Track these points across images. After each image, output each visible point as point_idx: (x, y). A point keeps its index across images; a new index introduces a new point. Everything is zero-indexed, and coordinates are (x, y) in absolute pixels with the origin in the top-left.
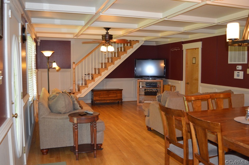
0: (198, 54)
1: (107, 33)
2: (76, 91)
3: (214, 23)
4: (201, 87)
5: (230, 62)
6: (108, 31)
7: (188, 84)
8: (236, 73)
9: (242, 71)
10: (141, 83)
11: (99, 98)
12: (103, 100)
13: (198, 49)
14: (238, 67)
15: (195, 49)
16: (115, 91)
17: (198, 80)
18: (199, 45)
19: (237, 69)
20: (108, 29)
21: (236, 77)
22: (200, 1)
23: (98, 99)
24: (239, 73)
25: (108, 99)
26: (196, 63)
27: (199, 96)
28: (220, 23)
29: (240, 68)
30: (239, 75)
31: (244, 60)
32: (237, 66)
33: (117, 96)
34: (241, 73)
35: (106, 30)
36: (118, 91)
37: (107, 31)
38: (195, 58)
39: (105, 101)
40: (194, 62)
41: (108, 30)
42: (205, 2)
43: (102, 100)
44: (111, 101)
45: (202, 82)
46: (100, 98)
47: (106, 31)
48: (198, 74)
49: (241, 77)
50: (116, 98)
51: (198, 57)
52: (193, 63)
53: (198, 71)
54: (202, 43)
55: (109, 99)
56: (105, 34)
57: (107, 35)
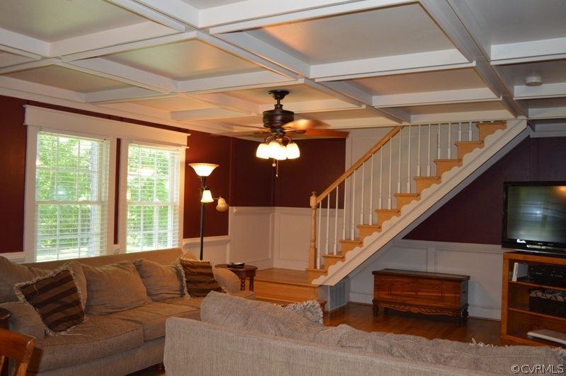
1: (279, 106)
2: (315, 267)
6: (282, 102)
10: (516, 264)
11: (388, 295)
12: (401, 304)
16: (437, 282)
20: (280, 94)
23: (387, 297)
25: (415, 303)
33: (442, 299)
35: (276, 98)
36: (448, 283)
37: (279, 102)
39: (407, 308)
41: (282, 98)
43: (396, 303)
44: (423, 310)
46: (391, 294)
47: (276, 102)
50: (439, 305)
55: (418, 303)
56: (273, 108)
57: (278, 112)
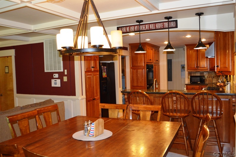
0: (12, 62)
3: (30, 30)
4: (17, 98)
5: (46, 70)
7: (2, 96)
8: (53, 81)
9: (59, 79)
13: (10, 57)
14: (55, 76)
15: (8, 57)
17: (13, 91)
18: (12, 52)
19: (54, 77)
21: (53, 85)
22: (19, 2)
24: (56, 81)
26: (10, 72)
27: (25, 114)
28: (37, 30)
29: (57, 76)
30: (56, 83)
31: (60, 69)
32: (54, 74)
34: (59, 81)
38: (8, 67)
40: (7, 71)
42: (26, 3)
45: (18, 92)
48: (13, 84)
49: (59, 85)
51: (12, 65)
52: (6, 73)
53: (12, 81)
54: (15, 51)
